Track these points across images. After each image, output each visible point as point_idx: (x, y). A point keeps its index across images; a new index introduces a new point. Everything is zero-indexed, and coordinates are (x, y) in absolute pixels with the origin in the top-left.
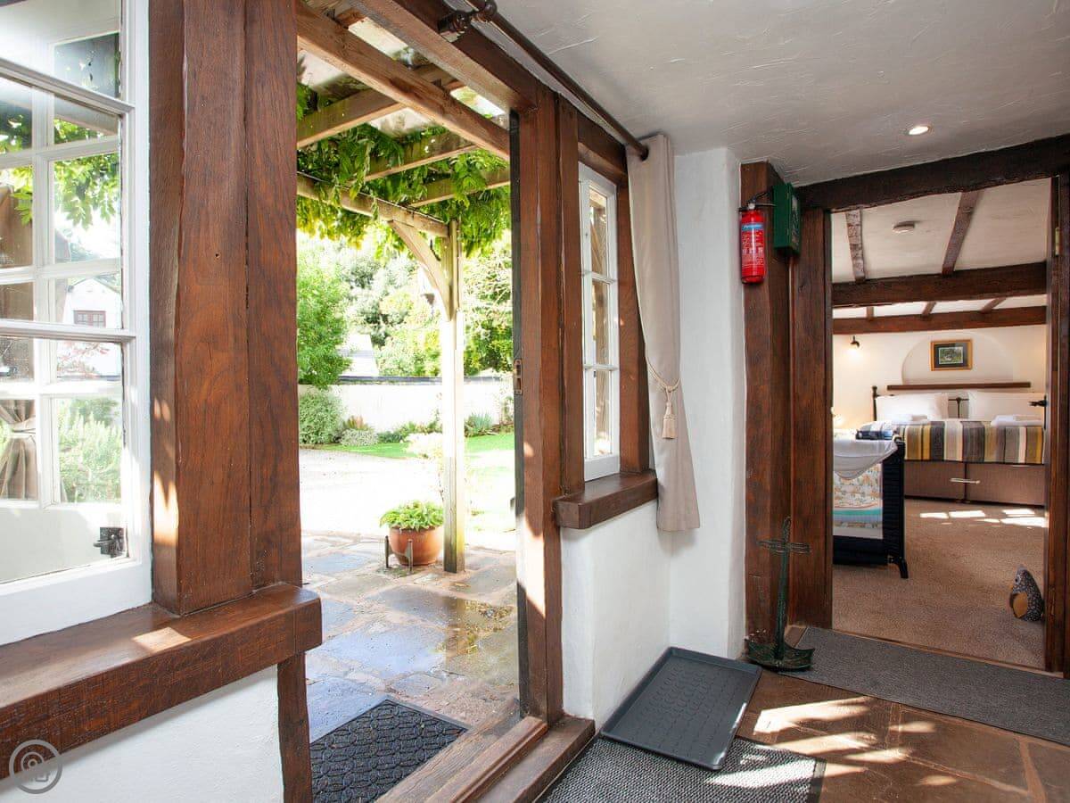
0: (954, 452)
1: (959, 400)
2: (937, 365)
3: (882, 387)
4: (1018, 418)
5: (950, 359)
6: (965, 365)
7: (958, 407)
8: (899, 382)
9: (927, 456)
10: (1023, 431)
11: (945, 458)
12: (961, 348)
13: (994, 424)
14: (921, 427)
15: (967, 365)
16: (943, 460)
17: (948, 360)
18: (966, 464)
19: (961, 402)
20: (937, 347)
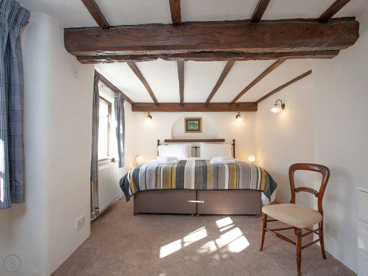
0: (190, 183)
1: (196, 147)
2: (187, 130)
3: (162, 141)
4: (224, 159)
5: (193, 127)
6: (199, 130)
7: (195, 152)
8: (169, 137)
9: (174, 186)
10: (227, 167)
11: (185, 188)
12: (197, 122)
13: (212, 162)
14: (172, 165)
15: (200, 131)
16: (184, 189)
17: (191, 127)
18: (197, 191)
19: (197, 148)
20: (187, 120)
